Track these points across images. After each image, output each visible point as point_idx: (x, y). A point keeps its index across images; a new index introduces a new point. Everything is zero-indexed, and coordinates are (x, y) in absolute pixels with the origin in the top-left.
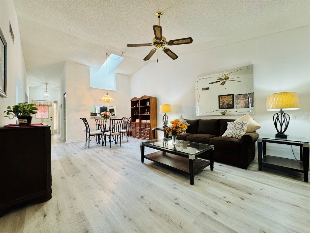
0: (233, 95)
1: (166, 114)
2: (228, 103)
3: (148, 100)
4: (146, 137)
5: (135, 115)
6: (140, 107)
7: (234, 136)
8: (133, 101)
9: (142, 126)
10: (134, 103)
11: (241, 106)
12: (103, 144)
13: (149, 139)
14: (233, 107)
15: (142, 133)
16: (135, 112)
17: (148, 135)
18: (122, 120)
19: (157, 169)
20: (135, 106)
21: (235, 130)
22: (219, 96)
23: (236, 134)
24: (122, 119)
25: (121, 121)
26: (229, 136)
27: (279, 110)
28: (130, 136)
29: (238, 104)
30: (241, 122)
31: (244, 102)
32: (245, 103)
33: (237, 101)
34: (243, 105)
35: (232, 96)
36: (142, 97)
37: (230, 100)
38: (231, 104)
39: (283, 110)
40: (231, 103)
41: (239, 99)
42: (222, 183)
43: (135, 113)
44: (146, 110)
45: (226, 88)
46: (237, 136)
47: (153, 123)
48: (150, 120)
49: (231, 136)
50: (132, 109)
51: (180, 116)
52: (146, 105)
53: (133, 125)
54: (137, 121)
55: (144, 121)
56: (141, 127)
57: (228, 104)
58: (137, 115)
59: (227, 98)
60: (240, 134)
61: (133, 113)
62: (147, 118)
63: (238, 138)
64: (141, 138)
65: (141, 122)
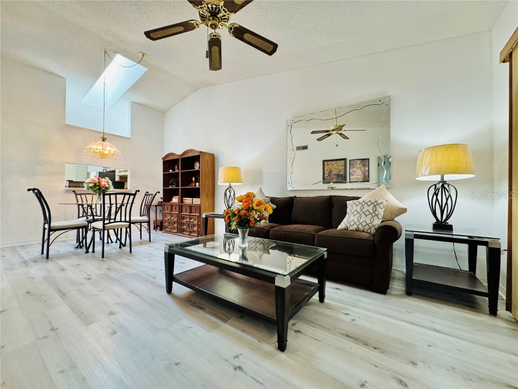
0: (345, 159)
1: (230, 187)
2: (337, 172)
3: (197, 158)
4: (191, 232)
5: (170, 187)
6: (180, 171)
7: (361, 228)
8: (167, 159)
9: (184, 209)
10: (169, 163)
11: (358, 178)
12: (87, 249)
13: (196, 235)
14: (345, 182)
15: (184, 224)
16: (170, 182)
17: (196, 228)
18: (135, 195)
19: (201, 308)
20: (171, 171)
21: (363, 215)
22: (324, 161)
23: (364, 224)
24: (134, 193)
25: (132, 197)
26: (351, 228)
27: (438, 178)
28: (160, 230)
29: (353, 175)
30: (373, 201)
31: (362, 171)
32: (364, 174)
33: (351, 170)
34: (361, 177)
35: (343, 161)
36: (185, 153)
37: (340, 168)
38: (342, 175)
39: (447, 178)
40: (342, 173)
41: (354, 167)
42: (347, 336)
43: (171, 185)
44: (193, 179)
45: (337, 145)
46: (367, 227)
47: (207, 203)
48: (199, 198)
49: (355, 227)
50: (164, 175)
51: (258, 189)
52: (194, 168)
53: (166, 207)
54: (175, 200)
55: (188, 201)
56: (182, 212)
57: (338, 176)
58: (174, 187)
59: (335, 165)
60: (371, 223)
61: (166, 183)
62: (195, 193)
63: (369, 231)
64: (180, 234)
65: (182, 201)
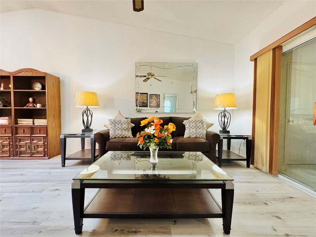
0: (147, 94)
1: (88, 109)
2: (142, 101)
4: (33, 154)
6: (11, 90)
7: (198, 136)
9: (20, 131)
11: (154, 105)
13: (42, 155)
14: (147, 106)
15: (21, 146)
17: (41, 149)
27: (223, 109)
29: (151, 103)
31: (156, 101)
32: (157, 103)
33: (150, 101)
34: (156, 105)
35: (146, 95)
37: (144, 98)
38: (145, 103)
39: (226, 109)
40: (145, 102)
41: (152, 99)
44: (31, 99)
45: (151, 85)
48: (46, 118)
55: (26, 122)
56: (17, 134)
57: (143, 103)
59: (142, 96)
64: (15, 158)
65: (16, 123)
